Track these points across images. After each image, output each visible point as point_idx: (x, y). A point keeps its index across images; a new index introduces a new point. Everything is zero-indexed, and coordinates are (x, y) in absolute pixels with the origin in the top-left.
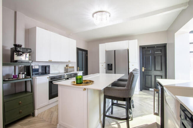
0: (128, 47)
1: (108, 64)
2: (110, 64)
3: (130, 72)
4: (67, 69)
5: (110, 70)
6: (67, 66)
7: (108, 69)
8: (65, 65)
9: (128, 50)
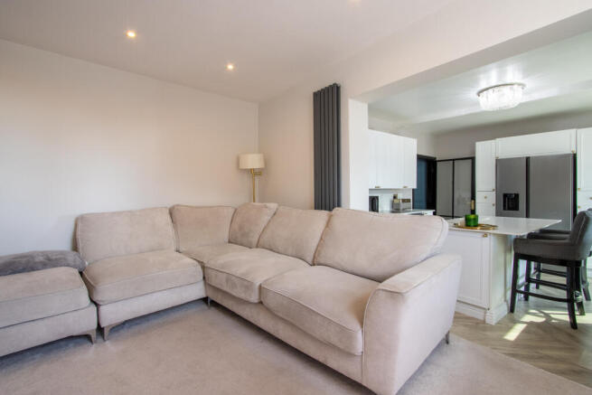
0: (574, 149)
1: (505, 196)
2: (511, 194)
3: (579, 211)
4: (399, 204)
5: (509, 209)
6: (395, 197)
7: (504, 206)
8: (391, 196)
9: (575, 156)
